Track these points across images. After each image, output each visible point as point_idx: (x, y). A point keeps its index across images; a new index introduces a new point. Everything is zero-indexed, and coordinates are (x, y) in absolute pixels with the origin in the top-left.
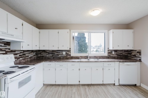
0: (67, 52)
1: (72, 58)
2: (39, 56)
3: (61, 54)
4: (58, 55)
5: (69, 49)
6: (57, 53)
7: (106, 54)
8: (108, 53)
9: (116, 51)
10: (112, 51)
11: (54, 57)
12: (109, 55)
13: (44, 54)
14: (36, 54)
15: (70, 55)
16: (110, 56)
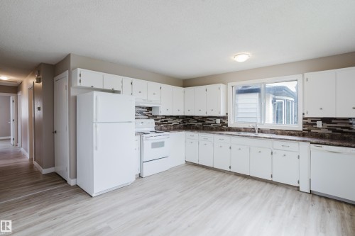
0: (222, 119)
1: (230, 129)
2: (187, 123)
3: (214, 122)
4: (210, 124)
6: (209, 120)
7: (299, 127)
8: (303, 124)
9: (325, 120)
10: (316, 121)
11: (203, 127)
12: (306, 128)
13: (192, 122)
14: (183, 122)
15: (227, 125)
16: (309, 131)
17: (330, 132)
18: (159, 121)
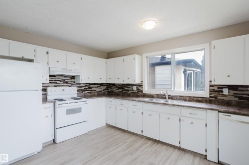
0: (138, 87)
1: (145, 96)
3: (131, 89)
4: (128, 91)
5: (140, 83)
6: (127, 87)
7: (206, 94)
8: (210, 91)
9: (231, 87)
10: (222, 88)
11: (123, 93)
12: (213, 95)
13: (114, 89)
14: (108, 89)
15: (142, 91)
16: (216, 97)
17: (237, 99)
18: (83, 88)
